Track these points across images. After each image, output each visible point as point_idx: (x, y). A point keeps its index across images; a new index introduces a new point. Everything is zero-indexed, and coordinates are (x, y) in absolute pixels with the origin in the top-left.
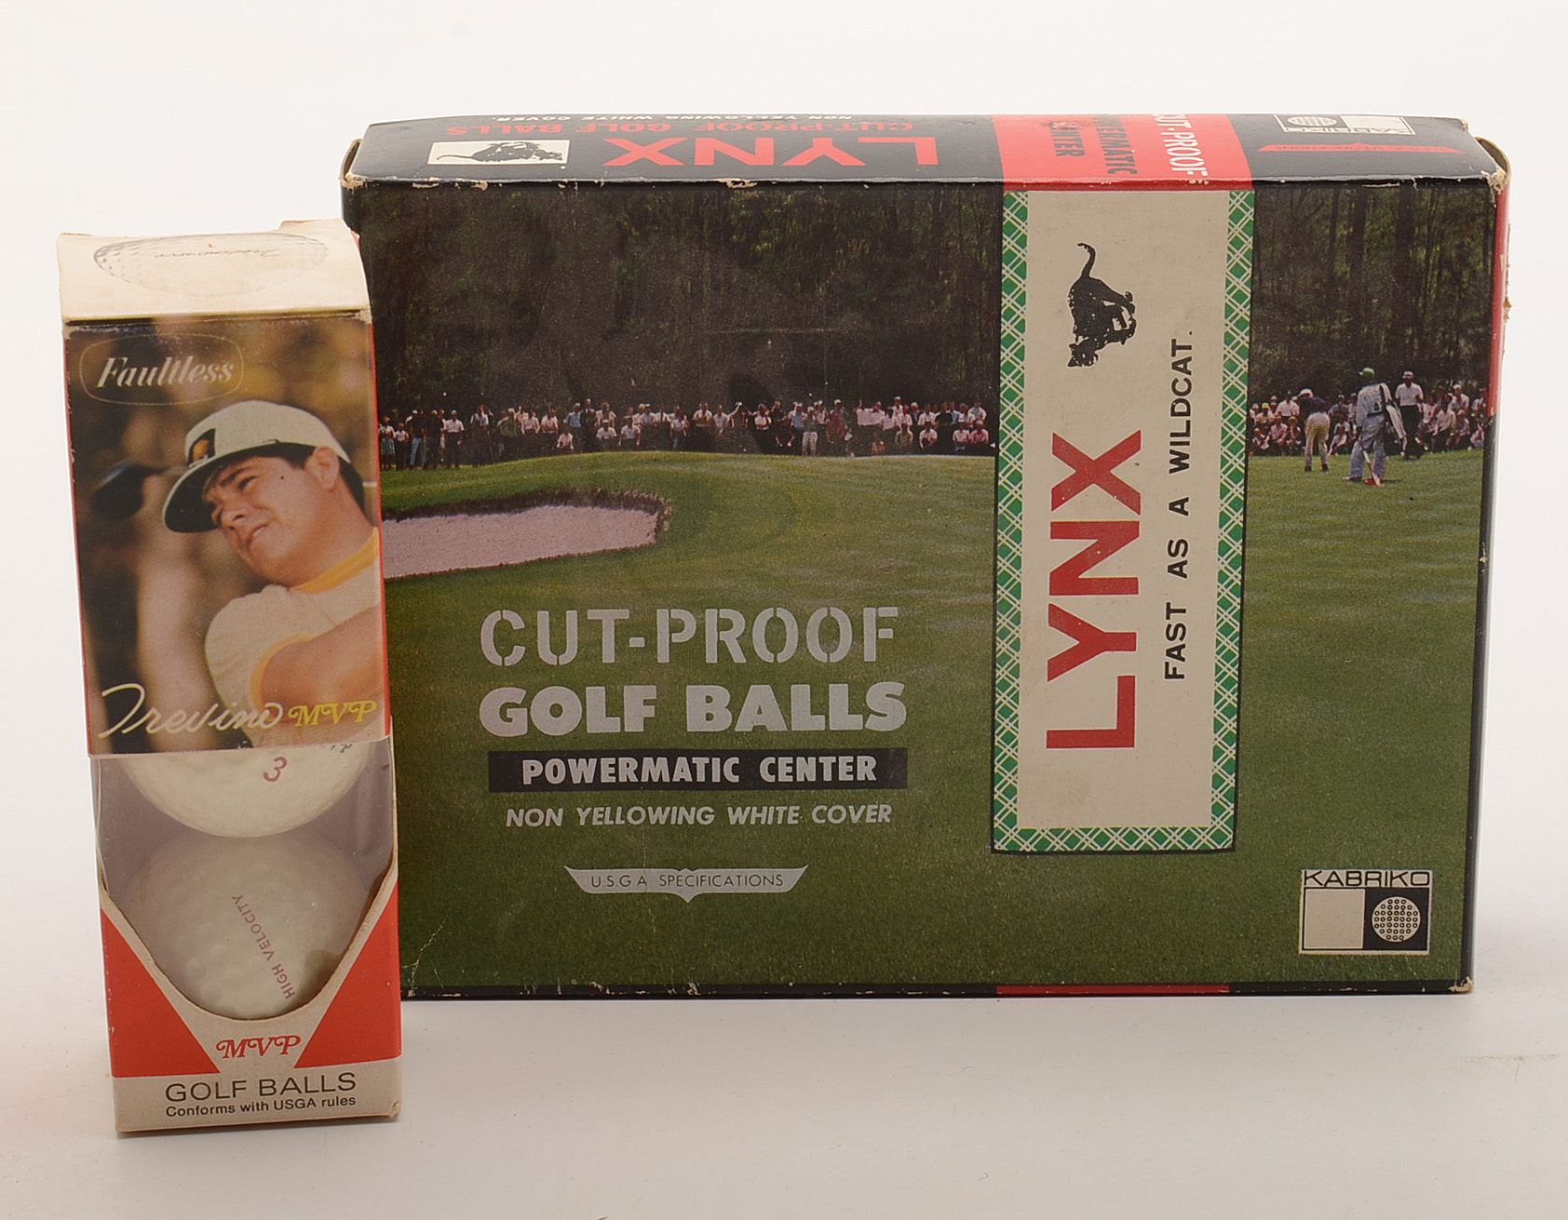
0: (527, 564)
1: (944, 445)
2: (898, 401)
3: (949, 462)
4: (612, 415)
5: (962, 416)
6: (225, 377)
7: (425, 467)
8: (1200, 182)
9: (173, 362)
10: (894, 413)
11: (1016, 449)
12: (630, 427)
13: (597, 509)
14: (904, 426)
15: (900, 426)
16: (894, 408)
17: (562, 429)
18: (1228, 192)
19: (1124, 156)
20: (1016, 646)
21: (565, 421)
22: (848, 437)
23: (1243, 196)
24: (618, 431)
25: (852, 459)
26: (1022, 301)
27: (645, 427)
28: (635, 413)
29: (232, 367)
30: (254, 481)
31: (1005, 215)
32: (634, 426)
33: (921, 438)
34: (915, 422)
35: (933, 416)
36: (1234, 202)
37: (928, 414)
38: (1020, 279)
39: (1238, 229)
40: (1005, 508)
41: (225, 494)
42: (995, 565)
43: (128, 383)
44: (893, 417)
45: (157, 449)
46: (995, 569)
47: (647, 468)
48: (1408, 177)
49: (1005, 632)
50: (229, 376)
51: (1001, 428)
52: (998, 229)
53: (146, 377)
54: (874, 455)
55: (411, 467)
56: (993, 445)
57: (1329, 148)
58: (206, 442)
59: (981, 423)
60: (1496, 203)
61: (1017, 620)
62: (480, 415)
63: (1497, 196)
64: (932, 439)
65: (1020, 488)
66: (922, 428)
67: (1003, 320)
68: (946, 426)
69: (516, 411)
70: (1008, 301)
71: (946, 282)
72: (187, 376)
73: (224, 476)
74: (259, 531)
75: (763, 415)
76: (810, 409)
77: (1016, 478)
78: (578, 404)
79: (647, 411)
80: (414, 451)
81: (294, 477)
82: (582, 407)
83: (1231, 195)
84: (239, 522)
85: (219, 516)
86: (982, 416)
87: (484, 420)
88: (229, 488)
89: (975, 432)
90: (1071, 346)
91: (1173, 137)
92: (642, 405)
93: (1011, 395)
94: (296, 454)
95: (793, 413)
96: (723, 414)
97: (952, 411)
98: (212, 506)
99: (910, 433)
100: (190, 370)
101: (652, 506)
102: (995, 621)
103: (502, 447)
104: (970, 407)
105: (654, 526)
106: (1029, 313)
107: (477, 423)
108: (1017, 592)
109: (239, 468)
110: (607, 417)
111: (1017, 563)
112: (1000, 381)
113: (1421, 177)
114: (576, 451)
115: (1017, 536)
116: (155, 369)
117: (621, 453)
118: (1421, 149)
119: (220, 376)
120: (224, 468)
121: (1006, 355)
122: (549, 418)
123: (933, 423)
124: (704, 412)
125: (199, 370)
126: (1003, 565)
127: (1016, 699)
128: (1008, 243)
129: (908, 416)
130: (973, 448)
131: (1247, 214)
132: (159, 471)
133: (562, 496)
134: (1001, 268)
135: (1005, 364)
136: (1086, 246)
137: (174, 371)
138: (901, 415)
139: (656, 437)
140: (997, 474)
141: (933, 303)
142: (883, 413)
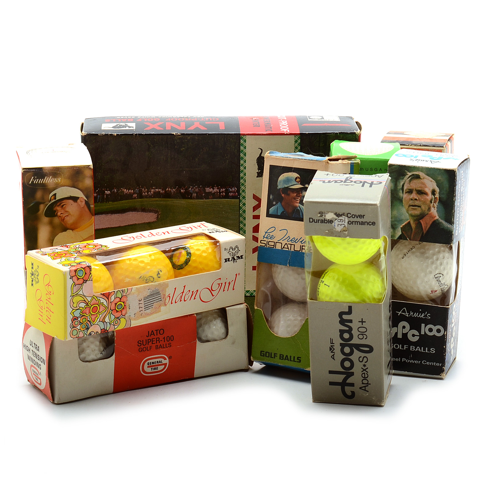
0: (125, 226)
1: (227, 197)
2: (215, 186)
3: (228, 200)
4: (146, 190)
5: (231, 189)
7: (101, 203)
8: (287, 133)
9: (47, 178)
11: (244, 197)
12: (151, 192)
13: (143, 213)
14: (217, 192)
15: (216, 192)
16: (215, 188)
17: (134, 193)
18: (294, 136)
19: (270, 127)
21: (135, 191)
22: (203, 195)
23: (297, 137)
24: (148, 193)
25: (205, 200)
26: (245, 162)
27: (154, 192)
28: (152, 189)
29: (60, 179)
30: (65, 205)
31: (241, 141)
32: (152, 192)
33: (221, 195)
34: (220, 191)
36: (295, 138)
37: (223, 189)
38: (245, 156)
39: (296, 144)
40: (241, 212)
42: (239, 226)
43: (36, 182)
44: (215, 190)
45: (43, 198)
46: (239, 227)
47: (155, 202)
48: (337, 132)
50: (60, 181)
51: (240, 192)
52: (239, 145)
53: (41, 181)
54: (210, 199)
55: (97, 203)
56: (239, 197)
57: (319, 125)
58: (54, 196)
59: (235, 191)
60: (358, 138)
62: (114, 190)
63: (358, 136)
64: (224, 195)
65: (245, 207)
66: (221, 192)
67: (241, 166)
68: (227, 192)
69: (123, 189)
70: (242, 162)
71: (227, 157)
73: (58, 204)
74: (66, 217)
75: (183, 190)
76: (194, 188)
77: (244, 204)
78: (138, 187)
79: (155, 189)
80: (98, 199)
81: (75, 204)
82: (139, 188)
83: (295, 137)
84: (61, 215)
85: (57, 214)
86: (236, 189)
87: (115, 191)
88: (59, 207)
89: (234, 193)
90: (257, 172)
91: (282, 122)
92: (154, 187)
93: (243, 184)
94: (75, 199)
95: (190, 189)
96: (173, 189)
97: (228, 188)
98: (55, 211)
99: (218, 194)
100: (51, 179)
101: (156, 212)
103: (119, 197)
104: (233, 187)
105: (156, 216)
106: (247, 165)
107: (113, 192)
108: (245, 232)
109: (62, 202)
110: (145, 190)
111: (245, 225)
112: (240, 181)
113: (340, 132)
114: (138, 198)
115: (245, 219)
116: (43, 179)
117: (148, 199)
118: (341, 125)
119: (58, 181)
120: (58, 202)
121: (241, 175)
122: (131, 191)
123: (224, 191)
124: (169, 189)
125: (53, 179)
128: (242, 148)
129: (218, 190)
130: (233, 197)
131: (299, 141)
132: (43, 203)
133: (134, 209)
134: (240, 154)
135: (241, 177)
136: (260, 149)
137: (47, 180)
138: (216, 189)
139: (157, 195)
140: (239, 203)
141: (224, 162)
142: (212, 189)
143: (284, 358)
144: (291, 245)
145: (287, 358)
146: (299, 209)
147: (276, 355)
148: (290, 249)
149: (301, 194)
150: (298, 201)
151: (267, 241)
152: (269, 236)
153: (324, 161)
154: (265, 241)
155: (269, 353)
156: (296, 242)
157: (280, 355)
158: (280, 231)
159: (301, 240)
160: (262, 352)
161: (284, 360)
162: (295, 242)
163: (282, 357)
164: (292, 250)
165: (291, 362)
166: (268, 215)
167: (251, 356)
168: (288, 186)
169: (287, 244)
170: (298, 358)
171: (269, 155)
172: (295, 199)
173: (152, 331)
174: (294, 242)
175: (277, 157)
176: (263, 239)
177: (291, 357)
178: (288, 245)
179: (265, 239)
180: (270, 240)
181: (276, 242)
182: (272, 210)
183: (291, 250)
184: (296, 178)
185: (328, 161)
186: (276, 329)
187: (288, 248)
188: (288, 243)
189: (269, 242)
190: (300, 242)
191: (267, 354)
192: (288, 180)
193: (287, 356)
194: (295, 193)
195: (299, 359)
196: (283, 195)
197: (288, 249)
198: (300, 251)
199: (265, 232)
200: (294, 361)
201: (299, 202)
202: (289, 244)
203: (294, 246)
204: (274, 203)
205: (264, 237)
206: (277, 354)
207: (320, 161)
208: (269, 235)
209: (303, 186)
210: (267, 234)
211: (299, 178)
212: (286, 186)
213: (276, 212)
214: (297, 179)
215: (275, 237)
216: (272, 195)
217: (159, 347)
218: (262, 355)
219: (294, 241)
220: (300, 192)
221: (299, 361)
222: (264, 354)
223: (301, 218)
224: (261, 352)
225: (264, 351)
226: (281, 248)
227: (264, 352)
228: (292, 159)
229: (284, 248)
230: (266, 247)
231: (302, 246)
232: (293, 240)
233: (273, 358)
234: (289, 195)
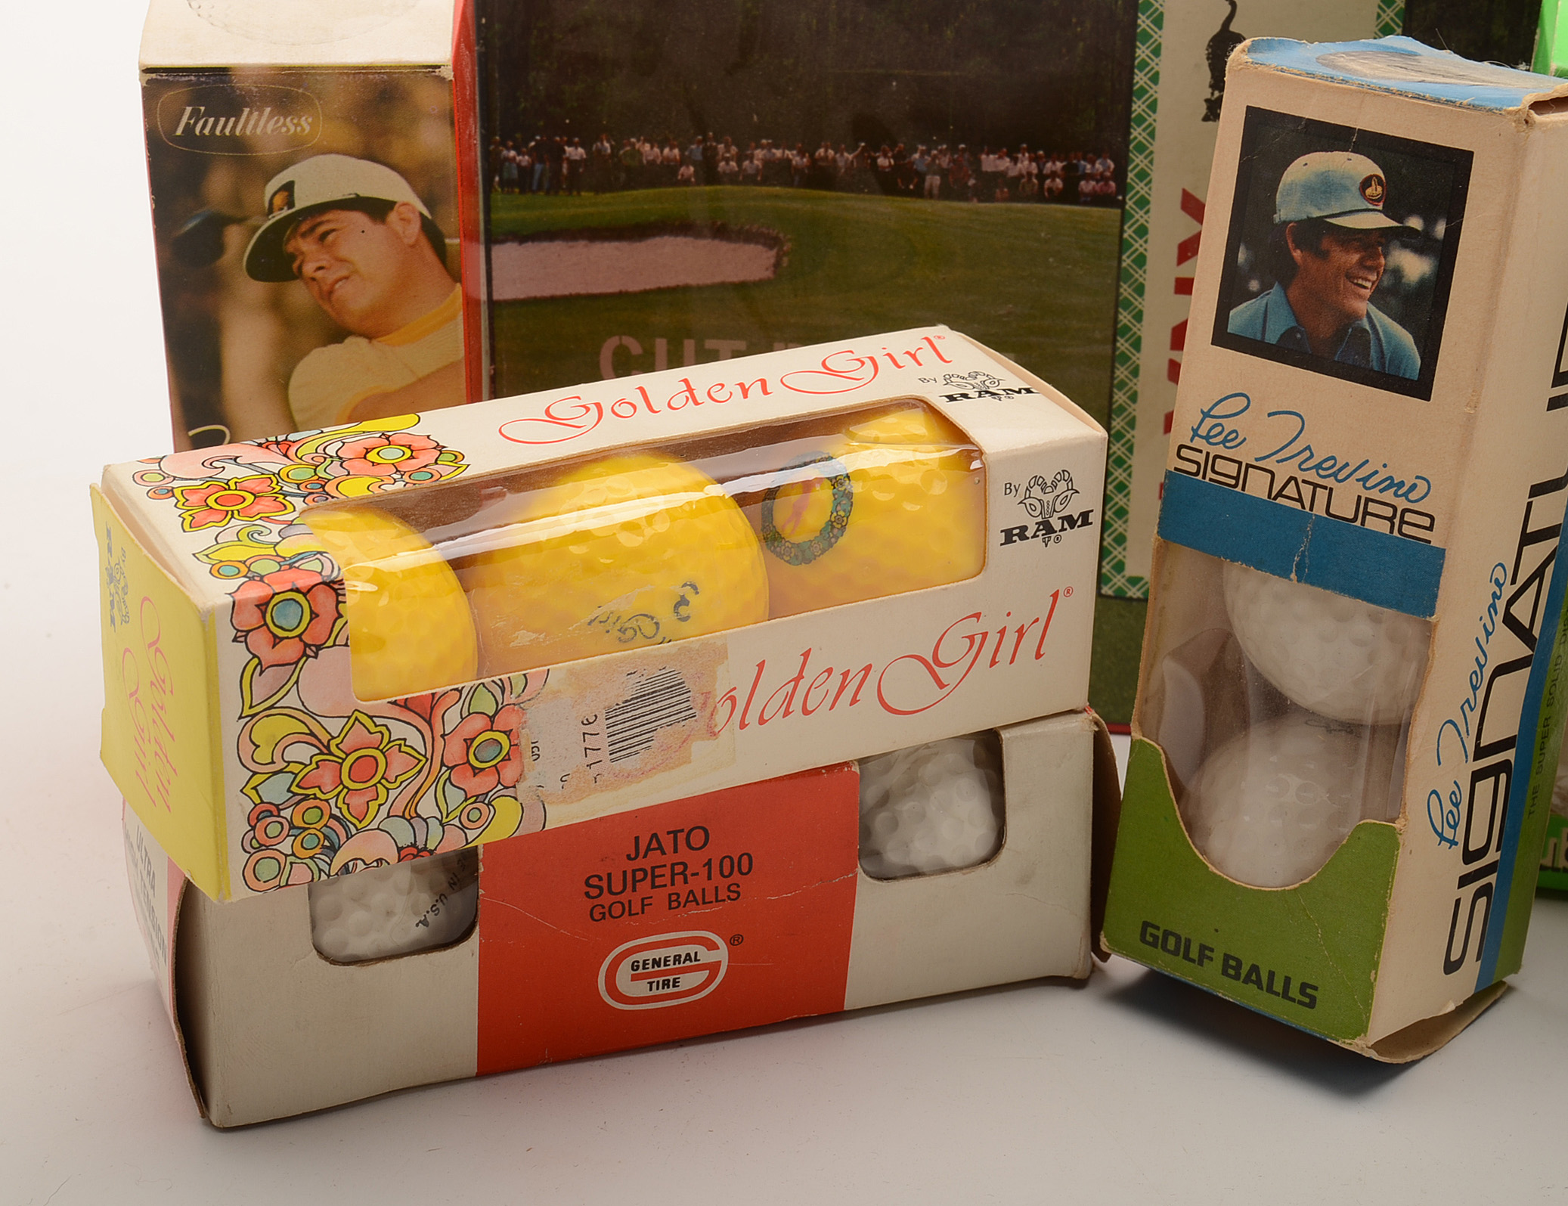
0: (646, 292)
1: (1070, 195)
2: (1024, 149)
3: (1074, 212)
4: (734, 149)
5: (1089, 166)
6: (303, 130)
7: (548, 193)
9: (251, 113)
10: (1020, 161)
11: (1143, 203)
12: (752, 162)
13: (717, 242)
14: (1029, 174)
15: (1024, 172)
16: (1020, 155)
17: (683, 161)
20: (1134, 398)
21: (687, 153)
22: (971, 182)
24: (739, 165)
25: (975, 205)
26: (1157, 52)
27: (767, 163)
28: (757, 148)
29: (310, 120)
30: (334, 234)
32: (756, 162)
33: (1046, 186)
34: (1040, 170)
35: (1059, 165)
38: (1156, 29)
40: (1129, 261)
41: (306, 246)
42: (1116, 318)
43: (206, 132)
44: (1019, 165)
45: (237, 200)
46: (1116, 321)
47: (767, 203)
49: (1122, 385)
50: (307, 129)
51: (1129, 180)
53: (224, 127)
54: (998, 201)
55: (533, 192)
56: (1120, 198)
58: (286, 194)
59: (1108, 174)
61: (1135, 372)
62: (602, 144)
64: (1057, 189)
65: (1146, 242)
66: (1047, 177)
67: (1136, 71)
68: (1072, 176)
69: (639, 140)
70: (1142, 52)
71: (1079, 29)
72: (265, 127)
73: (304, 227)
74: (340, 283)
75: (885, 156)
76: (935, 152)
77: (1142, 231)
78: (700, 137)
79: (769, 147)
80: (537, 176)
81: (376, 231)
82: (705, 140)
84: (319, 274)
85: (300, 268)
86: (1109, 167)
87: (606, 149)
88: (309, 239)
89: (1101, 183)
90: (1207, 101)
92: (764, 141)
93: (1141, 148)
94: (377, 209)
95: (917, 156)
96: (846, 154)
97: (1079, 161)
98: (292, 257)
99: (1035, 181)
100: (267, 122)
101: (771, 242)
102: (1113, 372)
103: (623, 176)
104: (1097, 159)
105: (773, 261)
106: (1164, 65)
107: (599, 151)
108: (1137, 345)
109: (319, 220)
110: (728, 151)
111: (1139, 316)
112: (1130, 133)
114: (697, 184)
115: (1140, 290)
116: (233, 119)
117: (741, 188)
119: (299, 129)
120: (305, 220)
121: (1138, 107)
122: (671, 149)
123: (1059, 172)
124: (826, 151)
125: (277, 122)
126: (1125, 317)
127: (1130, 450)
129: (1034, 165)
130: (1099, 200)
132: (239, 221)
133: (682, 227)
134: (1137, 18)
135: (1137, 116)
137: (252, 122)
138: (1026, 163)
139: (777, 173)
140: (1122, 226)
141: (1064, 50)
142: (1008, 160)
143: (1244, 972)
144: (1316, 486)
145: (1254, 977)
146: (1368, 328)
147: (1207, 953)
148: (1307, 505)
149: (1382, 261)
150: (1365, 288)
151: (1208, 454)
152: (1220, 433)
153: (1509, 113)
154: (1201, 451)
155: (1178, 938)
156: (1340, 477)
157: (1227, 957)
158: (1270, 415)
159: (1361, 474)
160: (1150, 930)
161: (1239, 984)
162: (1335, 475)
163: (1232, 967)
164: (1320, 510)
165: (1273, 996)
166: (1222, 337)
167: (1102, 933)
168: (1325, 214)
169: (1295, 479)
170: (1304, 986)
171: (1246, 58)
172: (1350, 277)
173: (655, 836)
174: (1329, 476)
175: (1282, 71)
176: (1192, 440)
177: (1272, 975)
178: (1301, 485)
179: (1198, 443)
180: (1220, 450)
181: (1248, 466)
182: (1240, 316)
183: (1311, 509)
184: (1366, 183)
185: (1532, 111)
186: (1217, 843)
187: (1300, 500)
188: (1300, 476)
189: (1216, 457)
190: (1358, 480)
191: (1172, 941)
192: (1326, 187)
193: (1255, 969)
194: (1357, 251)
195: (1309, 991)
196: (1297, 254)
197: (1297, 506)
198: (1355, 519)
199: (1202, 412)
200: (1285, 995)
201: (1367, 293)
202: (1304, 481)
203: (1328, 491)
204: (1254, 285)
205: (1195, 432)
206: (1212, 950)
207: (1490, 110)
208: (1220, 429)
209: (1395, 224)
210: (1209, 422)
211: (1380, 182)
212: (1315, 216)
213: (1259, 327)
214: (1371, 186)
215: (1245, 439)
216: (1247, 249)
217: (682, 900)
218: (1149, 939)
219: (1330, 472)
220: (1380, 248)
221: (1307, 1000)
222: (1156, 937)
223: (1372, 370)
224: (1146, 925)
225: (1157, 924)
226: (1269, 497)
227: (1158, 928)
228: (1353, 87)
229: (1280, 494)
230: (1200, 477)
231: (1368, 500)
232: (1325, 466)
233: (1193, 961)
234: (1324, 255)
